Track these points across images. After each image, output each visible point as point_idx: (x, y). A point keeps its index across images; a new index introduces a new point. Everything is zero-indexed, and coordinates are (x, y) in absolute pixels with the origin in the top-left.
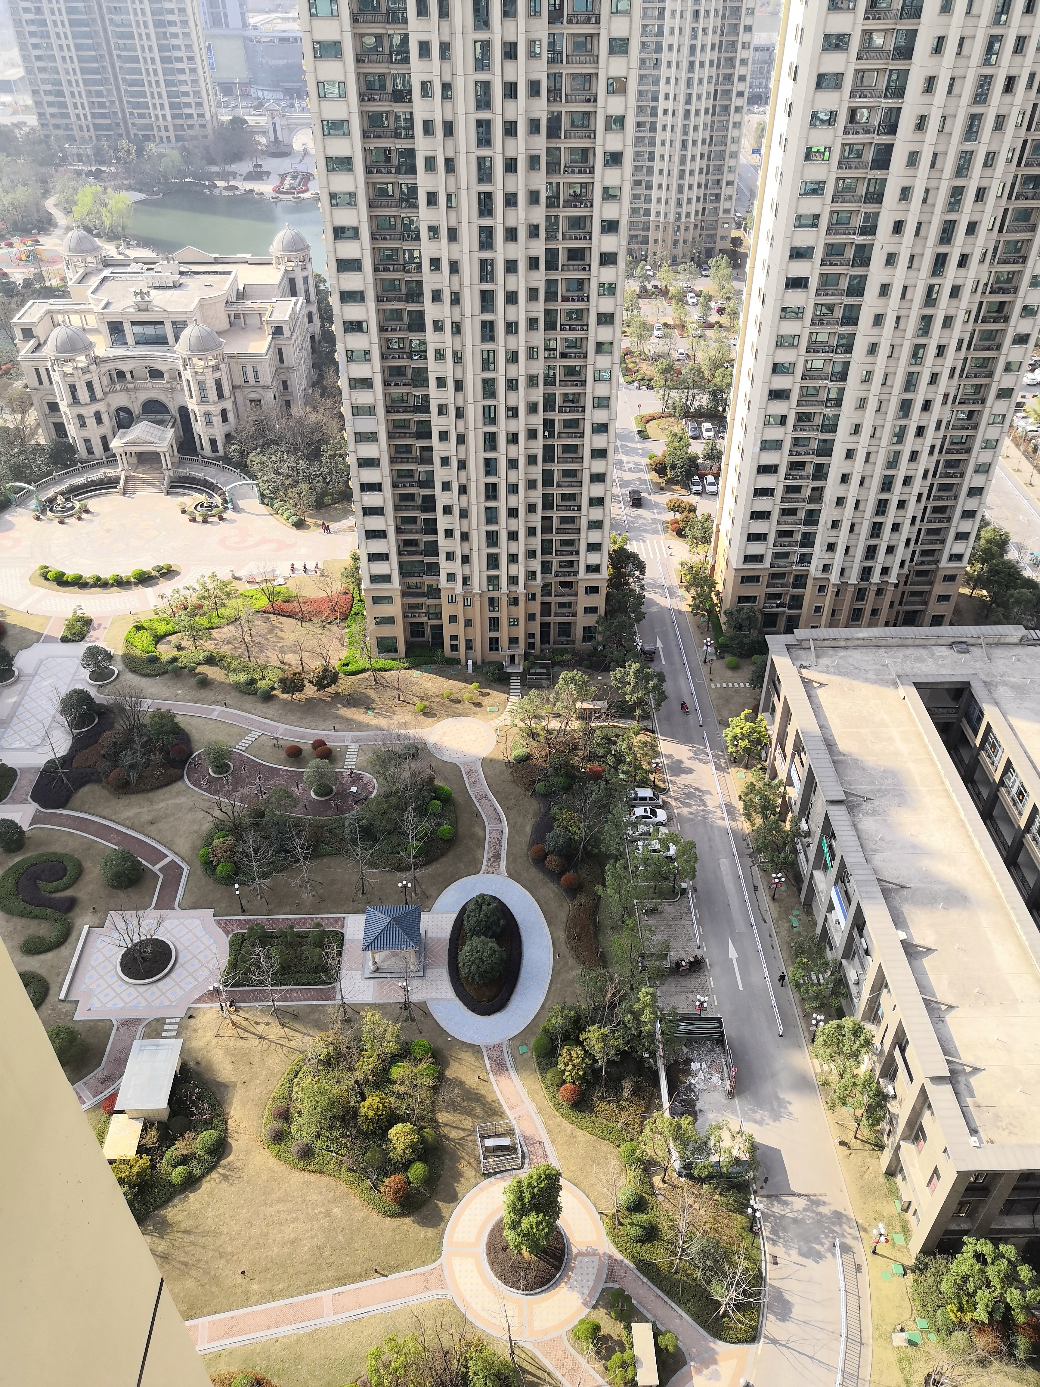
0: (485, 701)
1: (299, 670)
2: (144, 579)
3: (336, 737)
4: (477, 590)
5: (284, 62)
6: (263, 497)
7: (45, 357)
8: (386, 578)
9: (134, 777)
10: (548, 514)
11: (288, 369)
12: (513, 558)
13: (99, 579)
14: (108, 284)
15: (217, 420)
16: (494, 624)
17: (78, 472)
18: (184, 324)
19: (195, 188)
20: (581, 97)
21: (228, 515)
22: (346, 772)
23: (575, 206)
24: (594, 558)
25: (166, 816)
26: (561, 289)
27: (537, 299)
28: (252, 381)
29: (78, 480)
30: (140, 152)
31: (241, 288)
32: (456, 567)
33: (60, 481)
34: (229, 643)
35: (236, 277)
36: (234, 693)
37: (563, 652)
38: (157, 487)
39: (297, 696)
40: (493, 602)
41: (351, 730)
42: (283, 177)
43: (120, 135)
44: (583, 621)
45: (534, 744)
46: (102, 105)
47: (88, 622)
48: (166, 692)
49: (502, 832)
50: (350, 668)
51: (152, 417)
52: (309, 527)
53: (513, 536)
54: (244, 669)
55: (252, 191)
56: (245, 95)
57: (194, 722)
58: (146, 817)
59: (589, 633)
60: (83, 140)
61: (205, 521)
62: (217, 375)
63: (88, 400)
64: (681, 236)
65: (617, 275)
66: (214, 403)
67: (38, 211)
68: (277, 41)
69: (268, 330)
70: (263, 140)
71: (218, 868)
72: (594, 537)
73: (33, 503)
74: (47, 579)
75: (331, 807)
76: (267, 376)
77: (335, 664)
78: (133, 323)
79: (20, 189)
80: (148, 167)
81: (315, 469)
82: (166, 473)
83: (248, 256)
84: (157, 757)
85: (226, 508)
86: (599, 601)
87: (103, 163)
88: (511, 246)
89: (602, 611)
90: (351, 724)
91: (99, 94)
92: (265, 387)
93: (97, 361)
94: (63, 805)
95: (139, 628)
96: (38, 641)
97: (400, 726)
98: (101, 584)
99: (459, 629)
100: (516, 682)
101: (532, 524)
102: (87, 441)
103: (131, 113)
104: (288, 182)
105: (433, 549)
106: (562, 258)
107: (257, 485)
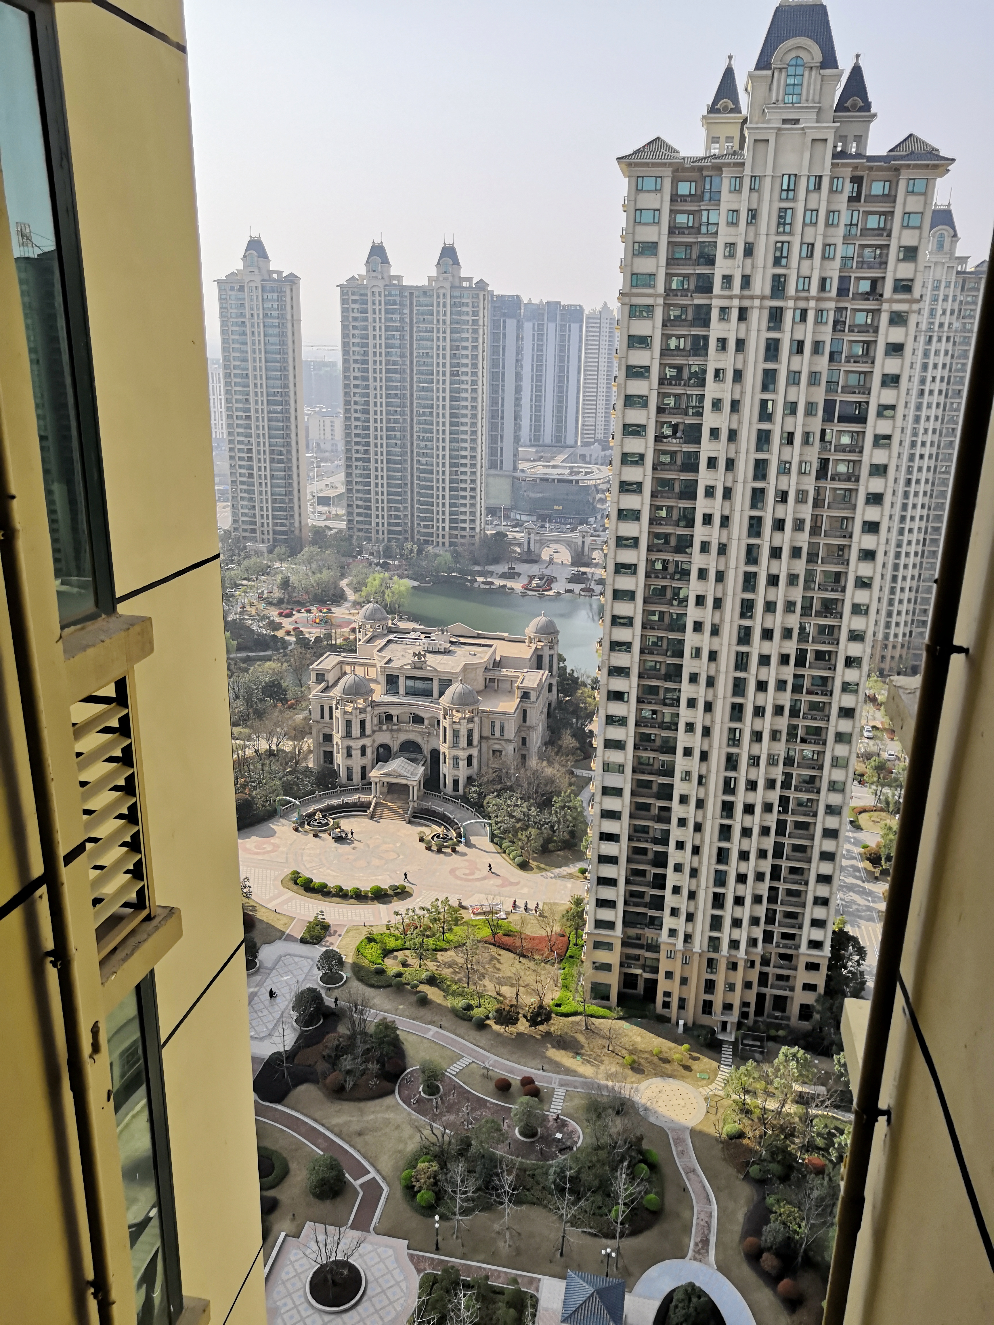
0: (695, 1065)
1: (514, 1002)
2: (380, 896)
3: (544, 1077)
4: (697, 949)
5: (540, 495)
6: (493, 836)
7: (332, 697)
8: (610, 925)
9: (349, 1085)
10: (775, 884)
11: (529, 728)
12: (737, 923)
13: (341, 889)
14: (392, 646)
15: (463, 763)
16: (710, 986)
17: (337, 795)
18: (449, 683)
19: (459, 581)
20: (838, 534)
21: (461, 848)
22: (552, 1116)
23: (826, 617)
24: (817, 935)
25: (374, 1130)
26: (807, 684)
27: (785, 690)
28: (498, 734)
29: (335, 802)
30: (420, 552)
31: (498, 659)
32: (680, 924)
33: (319, 800)
34: (450, 966)
35: (495, 649)
36: (450, 1016)
37: (778, 1027)
38: (400, 815)
39: (511, 1029)
40: (711, 964)
41: (558, 1073)
42: (532, 578)
43: (407, 539)
44: (800, 998)
45: (746, 1121)
46: (397, 517)
47: (325, 927)
48: (388, 1005)
49: (710, 1215)
50: (562, 1009)
51: (407, 755)
52: (532, 869)
53: (739, 901)
54: (462, 994)
55: (505, 586)
56: (507, 517)
57: (411, 1038)
58: (356, 1127)
59: (806, 1012)
60: (378, 541)
61: (439, 851)
62: (471, 726)
63: (359, 735)
64: (889, 653)
65: (861, 676)
66: (463, 749)
67: (335, 588)
68: (538, 481)
69: (518, 694)
70: (518, 550)
71: (419, 1195)
72: (820, 913)
73: (295, 817)
74: (296, 883)
75: (534, 1151)
76: (511, 732)
77: (548, 1002)
78: (408, 678)
79: (325, 571)
80: (424, 563)
81: (544, 816)
82: (411, 804)
83: (506, 635)
84: (373, 1067)
85: (460, 842)
86: (819, 979)
87: (390, 557)
88: (767, 644)
89: (821, 989)
90: (558, 1067)
91: (397, 509)
92: (508, 741)
93: (374, 704)
94: (279, 1100)
95: (370, 940)
96: (280, 938)
97: (609, 1077)
98: (342, 894)
99: (674, 987)
100: (727, 1051)
101: (759, 892)
102: (349, 769)
103: (418, 524)
104: (535, 582)
105: (658, 903)
106: (810, 657)
107: (490, 824)
